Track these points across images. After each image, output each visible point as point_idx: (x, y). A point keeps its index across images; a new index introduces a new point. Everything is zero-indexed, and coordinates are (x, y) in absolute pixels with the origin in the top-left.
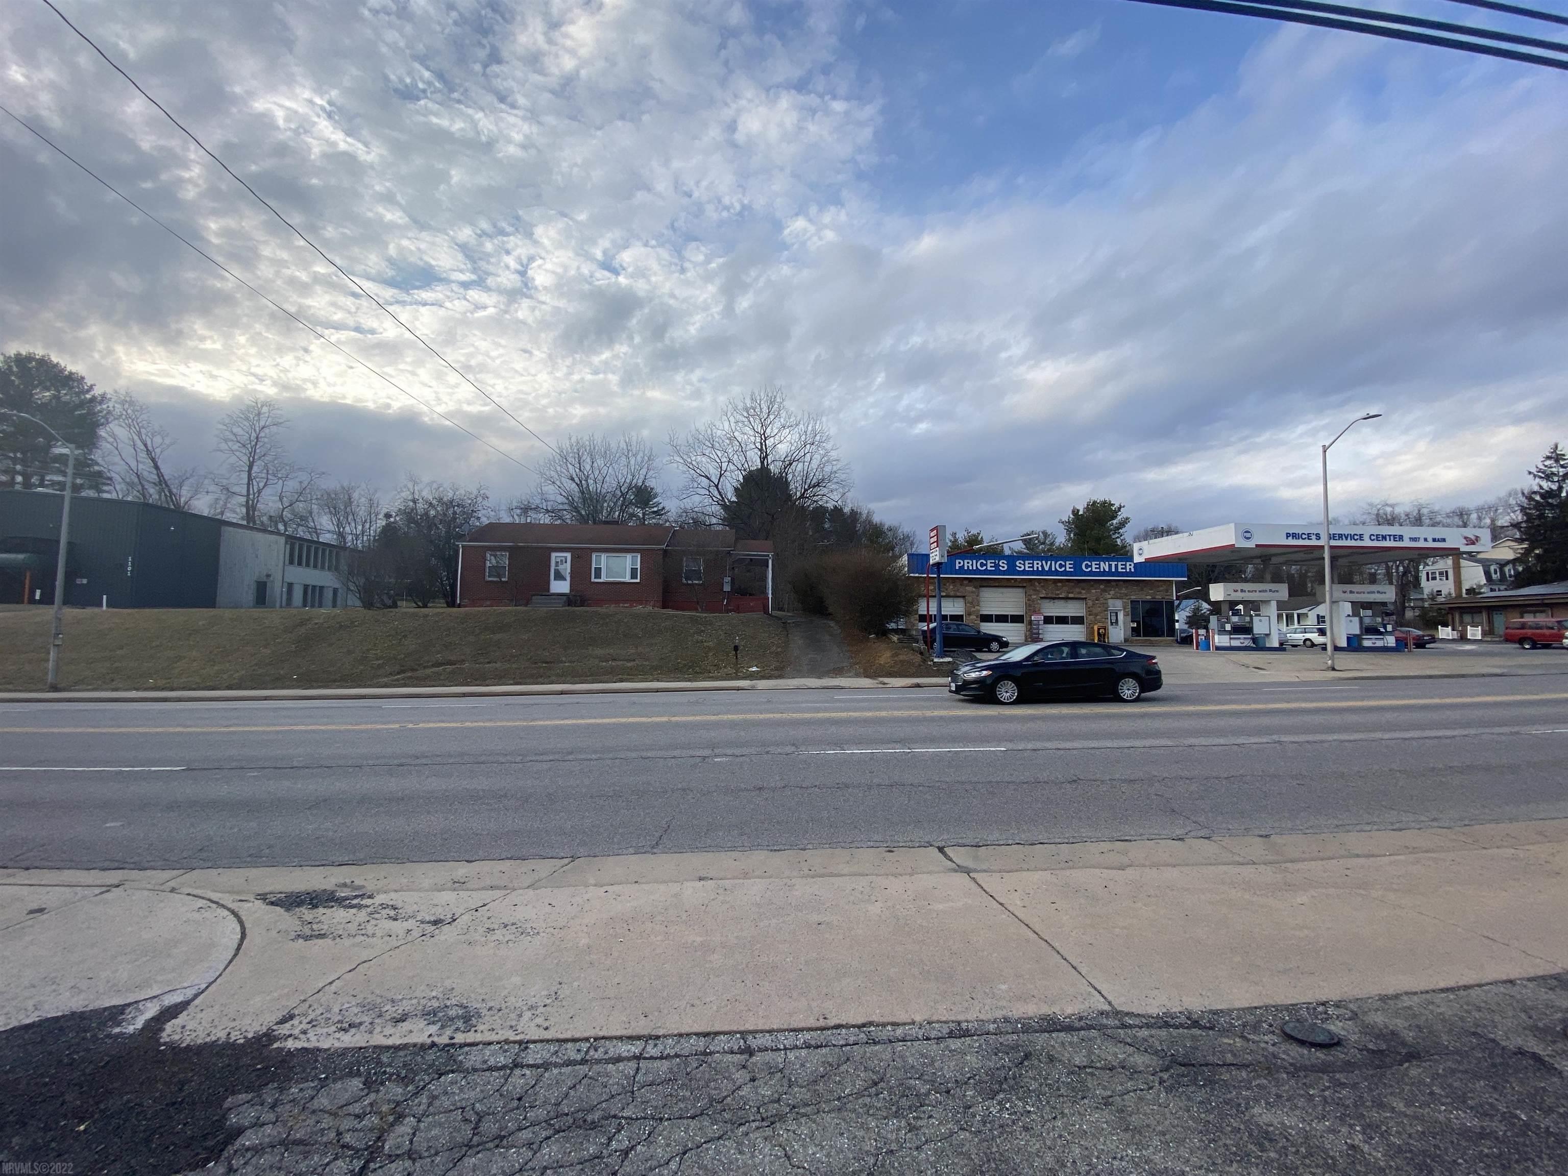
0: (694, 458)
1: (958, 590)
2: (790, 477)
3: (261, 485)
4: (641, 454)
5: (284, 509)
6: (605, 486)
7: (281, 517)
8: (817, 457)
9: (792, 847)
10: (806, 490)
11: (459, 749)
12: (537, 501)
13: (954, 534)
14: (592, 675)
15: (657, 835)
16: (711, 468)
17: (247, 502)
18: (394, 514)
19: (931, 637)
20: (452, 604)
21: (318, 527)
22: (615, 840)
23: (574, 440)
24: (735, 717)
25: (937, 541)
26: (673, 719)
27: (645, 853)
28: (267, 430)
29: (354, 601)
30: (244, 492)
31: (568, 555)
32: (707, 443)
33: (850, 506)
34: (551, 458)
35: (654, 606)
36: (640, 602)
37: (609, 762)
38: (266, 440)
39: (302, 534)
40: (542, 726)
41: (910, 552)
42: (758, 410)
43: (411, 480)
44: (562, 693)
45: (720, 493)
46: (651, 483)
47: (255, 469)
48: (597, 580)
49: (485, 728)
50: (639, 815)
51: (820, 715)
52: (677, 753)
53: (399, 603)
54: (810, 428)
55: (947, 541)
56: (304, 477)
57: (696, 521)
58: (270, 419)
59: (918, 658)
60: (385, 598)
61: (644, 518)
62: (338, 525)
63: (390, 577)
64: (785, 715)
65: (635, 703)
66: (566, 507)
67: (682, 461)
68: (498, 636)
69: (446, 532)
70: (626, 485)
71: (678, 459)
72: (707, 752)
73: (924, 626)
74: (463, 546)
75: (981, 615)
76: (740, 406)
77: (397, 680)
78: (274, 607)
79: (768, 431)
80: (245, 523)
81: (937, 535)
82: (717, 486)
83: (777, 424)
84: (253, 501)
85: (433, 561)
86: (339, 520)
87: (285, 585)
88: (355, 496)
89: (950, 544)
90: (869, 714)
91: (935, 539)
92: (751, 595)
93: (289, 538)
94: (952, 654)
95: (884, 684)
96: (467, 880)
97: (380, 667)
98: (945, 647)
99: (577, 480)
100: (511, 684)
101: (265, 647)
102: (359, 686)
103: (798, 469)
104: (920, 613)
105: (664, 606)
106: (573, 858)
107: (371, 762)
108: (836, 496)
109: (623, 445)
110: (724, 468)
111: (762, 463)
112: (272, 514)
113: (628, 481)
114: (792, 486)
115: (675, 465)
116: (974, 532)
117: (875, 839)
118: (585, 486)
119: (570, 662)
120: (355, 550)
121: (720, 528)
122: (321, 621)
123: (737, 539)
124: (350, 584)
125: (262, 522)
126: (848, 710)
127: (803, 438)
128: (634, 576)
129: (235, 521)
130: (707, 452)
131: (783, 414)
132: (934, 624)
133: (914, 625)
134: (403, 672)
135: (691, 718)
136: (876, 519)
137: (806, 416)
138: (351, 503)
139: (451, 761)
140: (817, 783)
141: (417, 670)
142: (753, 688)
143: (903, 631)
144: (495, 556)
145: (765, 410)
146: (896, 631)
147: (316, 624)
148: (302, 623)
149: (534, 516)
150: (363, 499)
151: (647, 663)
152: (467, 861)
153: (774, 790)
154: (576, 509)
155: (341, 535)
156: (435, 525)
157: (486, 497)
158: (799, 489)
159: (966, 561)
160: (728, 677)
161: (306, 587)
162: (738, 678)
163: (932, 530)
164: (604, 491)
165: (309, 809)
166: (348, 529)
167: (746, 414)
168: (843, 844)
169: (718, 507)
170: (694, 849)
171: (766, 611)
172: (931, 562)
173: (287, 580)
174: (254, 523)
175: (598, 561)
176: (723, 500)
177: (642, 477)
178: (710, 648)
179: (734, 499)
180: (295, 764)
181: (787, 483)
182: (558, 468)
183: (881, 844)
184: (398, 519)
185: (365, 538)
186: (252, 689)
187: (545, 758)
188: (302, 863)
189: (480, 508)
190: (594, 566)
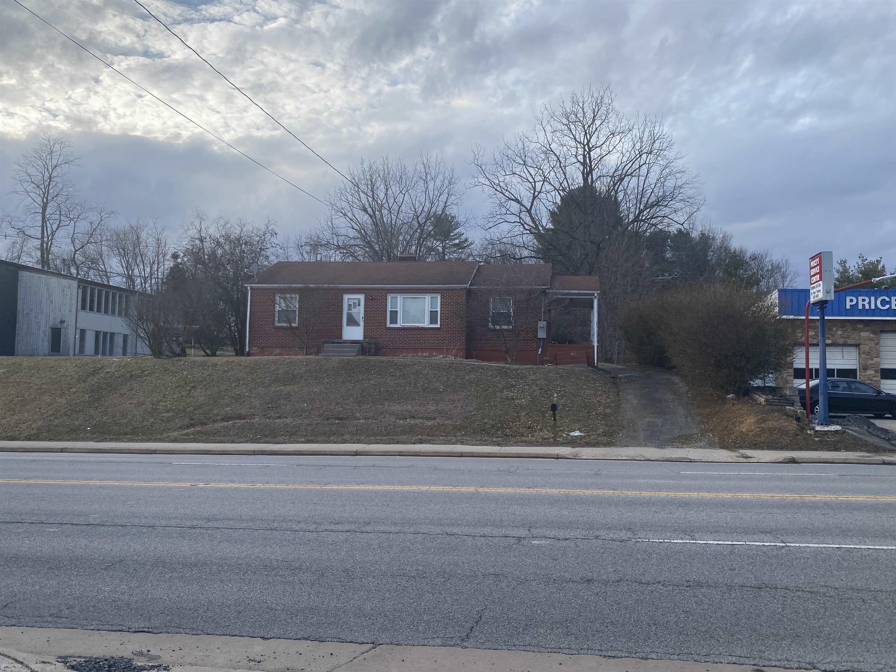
0: (501, 179)
1: (849, 337)
2: (621, 196)
3: (55, 227)
4: (441, 177)
5: (76, 251)
6: (401, 216)
7: (73, 260)
8: (656, 170)
9: (630, 654)
10: (641, 211)
11: (251, 513)
12: (327, 235)
13: (843, 263)
14: (388, 434)
15: (468, 626)
16: (522, 188)
17: (42, 245)
18: (182, 255)
19: (811, 398)
20: (240, 352)
21: (108, 270)
22: (420, 628)
23: (366, 165)
24: (555, 491)
25: (820, 273)
26: (481, 490)
27: (454, 646)
28: (58, 169)
29: (143, 348)
30: (39, 235)
31: (362, 297)
32: (518, 160)
33: (700, 229)
34: (342, 186)
35: (456, 356)
36: (439, 350)
37: (410, 537)
38: (58, 180)
39: (93, 277)
40: (336, 491)
41: (781, 287)
42: (580, 115)
43: (198, 216)
44: (356, 454)
45: (533, 219)
46: (452, 211)
47: (49, 211)
48: (392, 326)
49: (277, 490)
50: (446, 602)
51: (663, 494)
52: (487, 531)
53: (188, 351)
54: (646, 134)
55: (834, 272)
56: (94, 217)
57: (504, 255)
58: (62, 158)
59: (792, 426)
60: (175, 347)
61: (443, 252)
62: (127, 268)
63: (179, 323)
64: (617, 493)
65: (436, 469)
66: (359, 242)
67: (488, 183)
68: (288, 388)
69: (234, 273)
70: (424, 214)
71: (483, 180)
72: (523, 532)
73: (801, 384)
74: (252, 289)
75: (883, 370)
76: (559, 112)
77: (187, 434)
78: (68, 355)
79: (593, 141)
80: (39, 267)
81: (820, 264)
82: (529, 211)
83: (604, 132)
84: (47, 244)
85: (222, 305)
86: (128, 262)
87: (78, 332)
88: (143, 235)
89: (837, 275)
90: (728, 496)
91: (816, 270)
92: (570, 342)
93: (81, 281)
94: (840, 420)
95: (747, 457)
96: (262, 658)
97: (169, 420)
98: (830, 411)
99: (369, 210)
100: (302, 442)
101: (61, 396)
102: (149, 440)
103: (631, 185)
104: (796, 366)
105: (468, 356)
106: (375, 644)
107: (164, 522)
108: (680, 217)
109: (420, 167)
110: (538, 188)
111: (585, 180)
112: (65, 257)
113: (426, 209)
114: (623, 207)
115: (479, 188)
116: (872, 258)
117: (738, 653)
118: (378, 217)
119: (365, 418)
120: (143, 294)
121: (532, 262)
122: (112, 370)
123: (554, 275)
124: (139, 330)
125: (56, 266)
126: (699, 489)
127: (638, 146)
128: (433, 320)
129: (30, 265)
130: (518, 170)
131: (612, 117)
132: (817, 381)
133: (787, 382)
134: (192, 425)
135: (502, 490)
136: (735, 245)
137: (642, 118)
138: (139, 243)
139: (244, 525)
140: (661, 579)
141: (206, 424)
142: (575, 457)
143: (772, 390)
144: (285, 299)
145: (590, 115)
146: (763, 390)
147: (108, 372)
148: (95, 372)
149: (324, 253)
150: (151, 239)
151: (449, 422)
152: (263, 638)
153: (606, 583)
154: (369, 244)
155: (130, 278)
156: (223, 265)
157: (274, 234)
158: (632, 210)
159: (860, 299)
160: (545, 443)
161: (97, 333)
162: (556, 444)
163: (813, 258)
164: (399, 222)
165: (106, 569)
166: (136, 272)
167: (565, 121)
168: (696, 658)
169: (531, 237)
170: (511, 647)
171: (590, 363)
172: (812, 300)
173: (80, 326)
174: (49, 267)
175: (394, 304)
176: (537, 228)
177: (442, 204)
178: (522, 407)
179: (550, 226)
180: (91, 521)
181: (617, 204)
182: (350, 198)
183: (747, 661)
184: (185, 259)
185: (153, 281)
186: (50, 440)
187: (340, 527)
188: (101, 627)
189: (268, 246)
190: (389, 309)
